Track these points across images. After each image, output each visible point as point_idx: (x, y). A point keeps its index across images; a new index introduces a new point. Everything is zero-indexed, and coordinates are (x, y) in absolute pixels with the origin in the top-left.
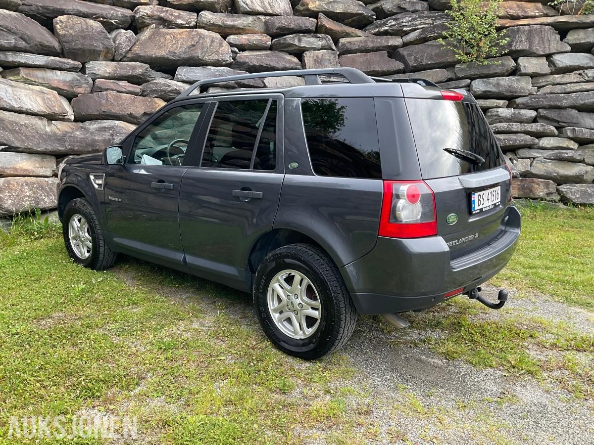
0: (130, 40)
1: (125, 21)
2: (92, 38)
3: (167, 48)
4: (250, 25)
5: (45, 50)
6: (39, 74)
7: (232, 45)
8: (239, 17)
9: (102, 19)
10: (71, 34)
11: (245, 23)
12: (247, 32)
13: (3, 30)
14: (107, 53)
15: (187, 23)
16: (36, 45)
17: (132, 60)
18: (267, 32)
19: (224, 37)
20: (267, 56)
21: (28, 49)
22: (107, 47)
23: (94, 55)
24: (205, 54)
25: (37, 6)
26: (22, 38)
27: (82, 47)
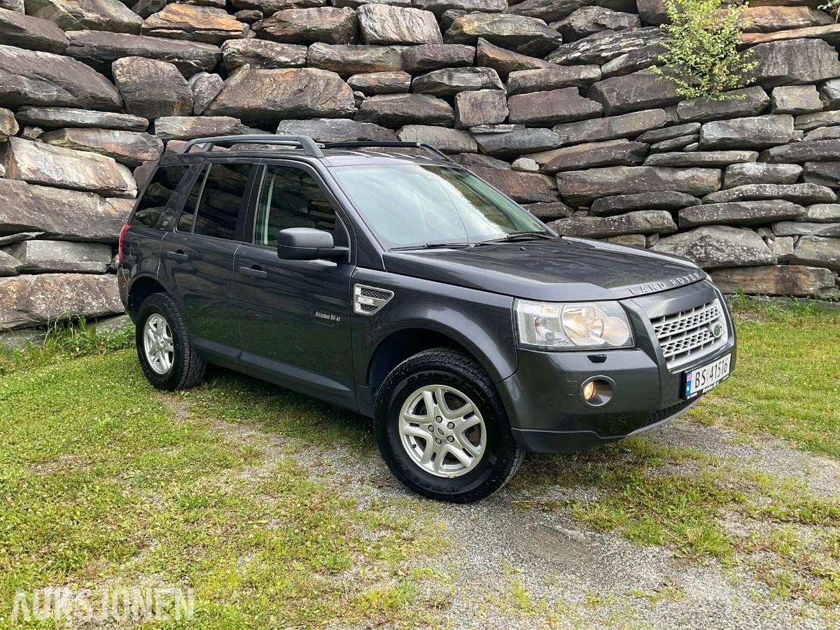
0: (214, 86)
1: (208, 61)
2: (162, 86)
3: (265, 96)
4: (381, 59)
5: (99, 104)
6: (91, 135)
7: (354, 88)
8: (366, 49)
9: (176, 60)
10: (135, 81)
11: (374, 57)
12: (377, 69)
13: (42, 80)
14: (183, 105)
15: (292, 61)
16: (86, 97)
17: (218, 113)
18: (405, 67)
19: (345, 77)
20: (405, 102)
21: (76, 103)
22: (182, 97)
23: (166, 108)
24: (317, 102)
25: (90, 46)
26: (67, 89)
27: (149, 98)
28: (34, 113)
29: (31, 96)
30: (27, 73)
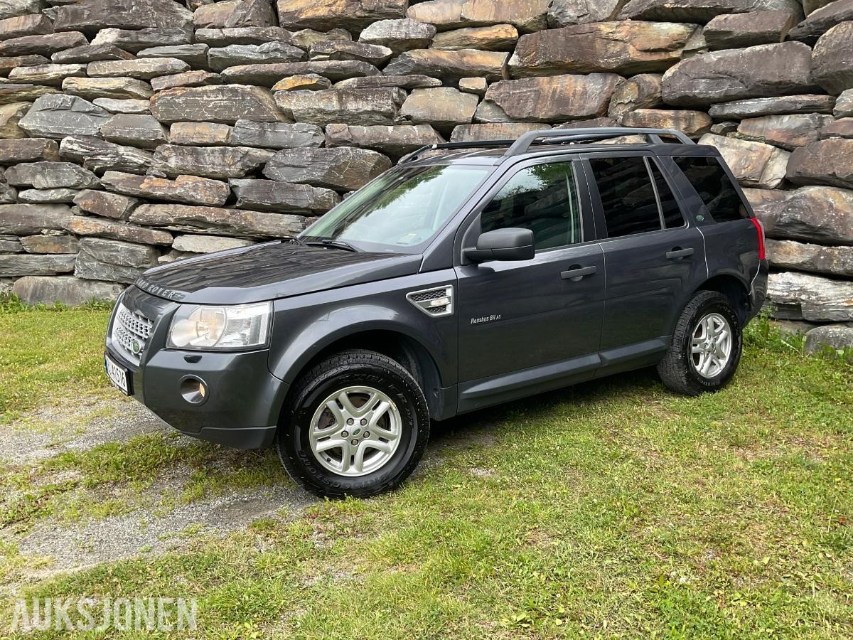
2: (845, 53)
6: (760, 124)
13: (723, 78)
21: (748, 94)
26: (741, 82)
28: (716, 110)
29: (701, 96)
30: (708, 75)
